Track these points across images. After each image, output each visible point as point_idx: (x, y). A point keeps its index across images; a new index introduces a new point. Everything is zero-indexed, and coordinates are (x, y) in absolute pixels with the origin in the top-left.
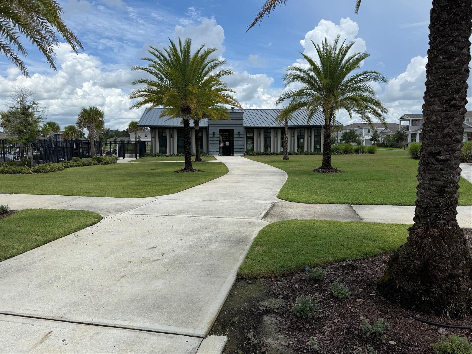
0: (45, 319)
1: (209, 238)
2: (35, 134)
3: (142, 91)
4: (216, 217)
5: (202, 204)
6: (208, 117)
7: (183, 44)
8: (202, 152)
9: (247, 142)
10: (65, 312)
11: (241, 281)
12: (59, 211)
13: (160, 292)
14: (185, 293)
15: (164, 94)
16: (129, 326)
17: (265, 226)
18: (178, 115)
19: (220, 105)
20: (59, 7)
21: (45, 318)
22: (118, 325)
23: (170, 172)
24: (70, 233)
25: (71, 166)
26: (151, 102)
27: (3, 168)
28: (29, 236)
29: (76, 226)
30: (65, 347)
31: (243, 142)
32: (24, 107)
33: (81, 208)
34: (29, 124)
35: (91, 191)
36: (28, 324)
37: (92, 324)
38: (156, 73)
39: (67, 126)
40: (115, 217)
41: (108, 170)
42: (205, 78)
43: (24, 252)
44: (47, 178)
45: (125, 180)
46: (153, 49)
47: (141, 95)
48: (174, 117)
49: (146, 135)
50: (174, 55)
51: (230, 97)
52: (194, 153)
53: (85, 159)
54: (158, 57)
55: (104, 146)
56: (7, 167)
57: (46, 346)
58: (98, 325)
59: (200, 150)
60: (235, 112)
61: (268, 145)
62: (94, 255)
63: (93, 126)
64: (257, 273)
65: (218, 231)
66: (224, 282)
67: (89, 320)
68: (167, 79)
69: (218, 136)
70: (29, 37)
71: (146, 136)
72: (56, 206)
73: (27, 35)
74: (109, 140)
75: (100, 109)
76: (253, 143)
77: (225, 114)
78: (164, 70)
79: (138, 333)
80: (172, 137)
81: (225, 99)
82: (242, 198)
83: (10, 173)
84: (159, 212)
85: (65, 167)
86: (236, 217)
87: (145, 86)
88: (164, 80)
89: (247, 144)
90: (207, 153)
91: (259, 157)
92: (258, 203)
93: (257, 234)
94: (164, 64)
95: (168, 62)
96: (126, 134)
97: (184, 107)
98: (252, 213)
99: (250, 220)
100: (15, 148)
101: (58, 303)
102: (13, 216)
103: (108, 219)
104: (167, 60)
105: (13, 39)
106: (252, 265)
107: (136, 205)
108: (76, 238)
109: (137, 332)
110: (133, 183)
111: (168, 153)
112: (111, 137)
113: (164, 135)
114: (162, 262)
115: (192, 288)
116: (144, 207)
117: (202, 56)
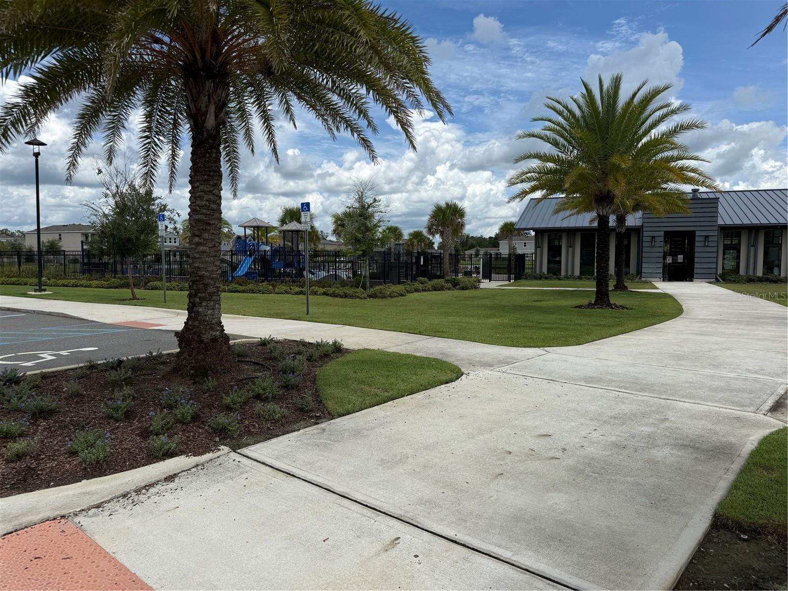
0: (390, 516)
1: (649, 436)
2: (374, 243)
3: (530, 173)
4: (662, 397)
5: (631, 369)
6: (644, 209)
7: (606, 85)
8: (627, 274)
9: (724, 254)
10: (416, 512)
11: (722, 532)
12: (403, 355)
13: (562, 514)
14: (608, 527)
15: (566, 174)
16: (512, 560)
17: (773, 430)
18: (588, 207)
19: (672, 185)
20: (426, 57)
21: (390, 514)
22: (495, 554)
23: (566, 306)
24: (418, 391)
25: (417, 290)
26: (542, 189)
27: (334, 289)
28: (367, 388)
29: (427, 381)
30: (419, 566)
31: (715, 255)
32: (363, 207)
33: (432, 354)
34: (368, 229)
35: (444, 330)
36: (369, 517)
37: (455, 542)
38: (556, 140)
39: (411, 231)
40: (481, 374)
41: (467, 298)
42: (644, 140)
43: (362, 410)
44: (386, 306)
45: (494, 316)
46: (553, 100)
47: (527, 178)
48: (578, 213)
49: (525, 243)
50: (588, 107)
51: (694, 170)
52: (611, 275)
53: (435, 281)
54: (560, 113)
55: (461, 262)
56: (338, 288)
57: (392, 558)
58: (464, 545)
59: (624, 270)
60: (699, 199)
61: (773, 262)
62: (453, 431)
63: (449, 231)
64: (760, 522)
65: (667, 424)
66: (686, 526)
67: (451, 534)
68: (574, 147)
69: (662, 244)
70: (385, 106)
71: (525, 246)
72: (399, 347)
73: (383, 105)
74: (468, 252)
75: (460, 204)
76: (738, 258)
77: (680, 204)
78: (570, 133)
79: (527, 576)
80: (571, 246)
81: (682, 175)
82: (716, 367)
83: (341, 297)
84: (553, 374)
85: (408, 292)
86: (705, 403)
87: (535, 163)
88: (568, 150)
89: (724, 259)
90: (637, 275)
91: (751, 287)
92: (755, 380)
93: (756, 444)
94: (571, 124)
95: (577, 120)
96: (494, 242)
97: (601, 193)
98: (742, 398)
99: (739, 413)
100: (346, 262)
101: (407, 495)
102: (349, 357)
103: (471, 377)
104: (575, 116)
105: (363, 113)
106: (747, 503)
107: (513, 358)
108: (427, 400)
109: (525, 574)
110: (506, 321)
111: (563, 273)
112: (472, 247)
113: (556, 243)
114: (565, 464)
115: (620, 520)
116: (525, 363)
117: (642, 102)
